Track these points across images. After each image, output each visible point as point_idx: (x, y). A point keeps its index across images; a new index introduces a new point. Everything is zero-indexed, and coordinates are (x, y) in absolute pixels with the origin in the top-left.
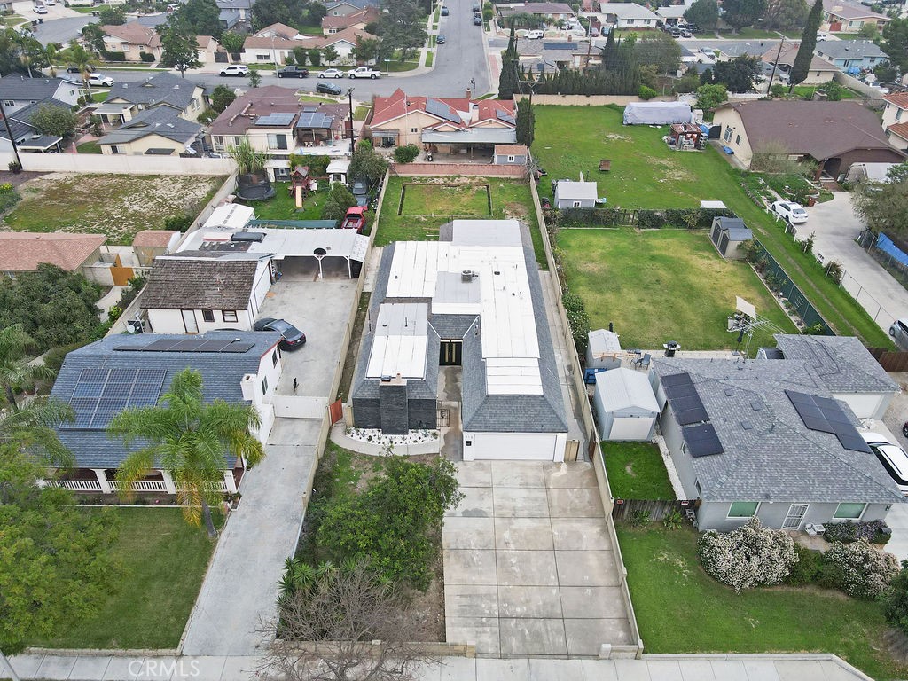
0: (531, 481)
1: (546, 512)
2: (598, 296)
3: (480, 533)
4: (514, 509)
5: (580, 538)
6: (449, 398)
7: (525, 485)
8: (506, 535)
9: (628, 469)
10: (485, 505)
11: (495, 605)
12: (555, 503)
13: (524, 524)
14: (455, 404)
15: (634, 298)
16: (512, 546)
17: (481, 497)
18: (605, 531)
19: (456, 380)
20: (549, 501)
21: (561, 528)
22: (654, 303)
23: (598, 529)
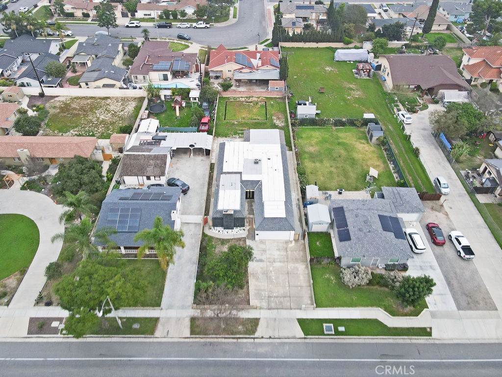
0: (281, 248)
1: (286, 260)
2: (313, 164)
3: (261, 268)
4: (274, 259)
5: (298, 269)
6: (249, 214)
7: (279, 250)
8: (271, 268)
9: (318, 243)
10: (263, 258)
11: (267, 293)
12: (289, 256)
13: (278, 264)
14: (252, 216)
15: (328, 165)
16: (273, 273)
17: (262, 255)
18: (307, 267)
19: (252, 206)
20: (287, 256)
21: (291, 266)
22: (337, 168)
23: (304, 266)
